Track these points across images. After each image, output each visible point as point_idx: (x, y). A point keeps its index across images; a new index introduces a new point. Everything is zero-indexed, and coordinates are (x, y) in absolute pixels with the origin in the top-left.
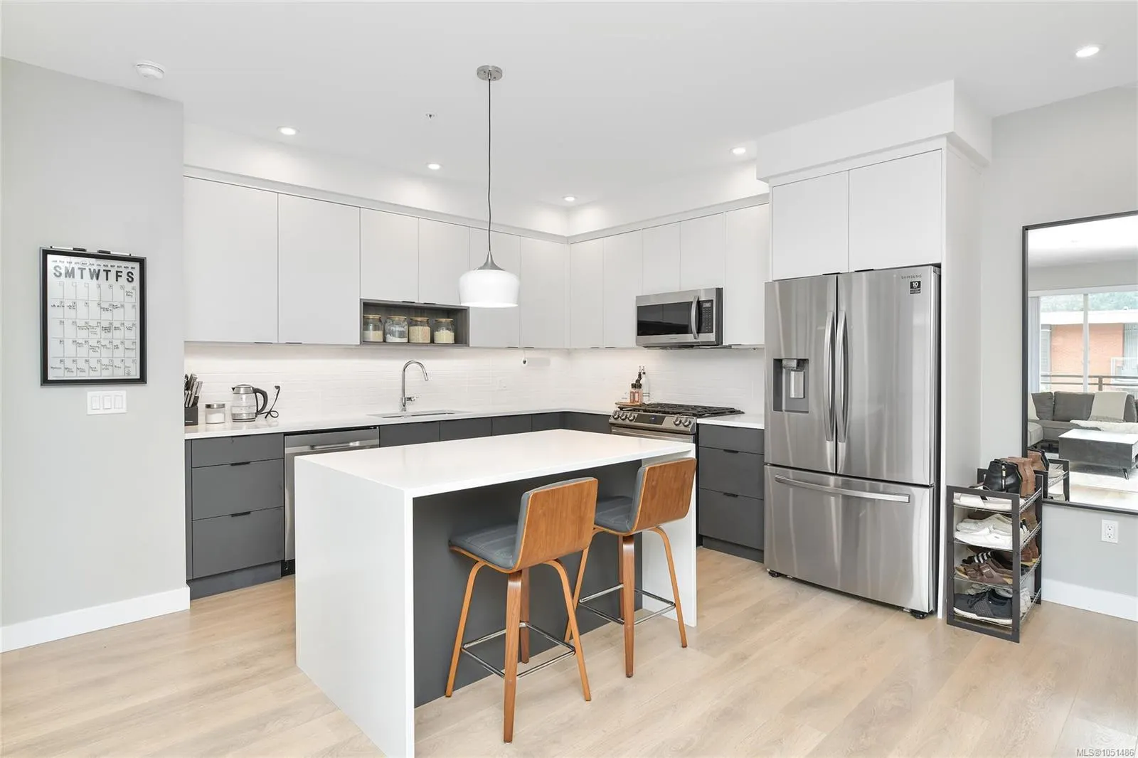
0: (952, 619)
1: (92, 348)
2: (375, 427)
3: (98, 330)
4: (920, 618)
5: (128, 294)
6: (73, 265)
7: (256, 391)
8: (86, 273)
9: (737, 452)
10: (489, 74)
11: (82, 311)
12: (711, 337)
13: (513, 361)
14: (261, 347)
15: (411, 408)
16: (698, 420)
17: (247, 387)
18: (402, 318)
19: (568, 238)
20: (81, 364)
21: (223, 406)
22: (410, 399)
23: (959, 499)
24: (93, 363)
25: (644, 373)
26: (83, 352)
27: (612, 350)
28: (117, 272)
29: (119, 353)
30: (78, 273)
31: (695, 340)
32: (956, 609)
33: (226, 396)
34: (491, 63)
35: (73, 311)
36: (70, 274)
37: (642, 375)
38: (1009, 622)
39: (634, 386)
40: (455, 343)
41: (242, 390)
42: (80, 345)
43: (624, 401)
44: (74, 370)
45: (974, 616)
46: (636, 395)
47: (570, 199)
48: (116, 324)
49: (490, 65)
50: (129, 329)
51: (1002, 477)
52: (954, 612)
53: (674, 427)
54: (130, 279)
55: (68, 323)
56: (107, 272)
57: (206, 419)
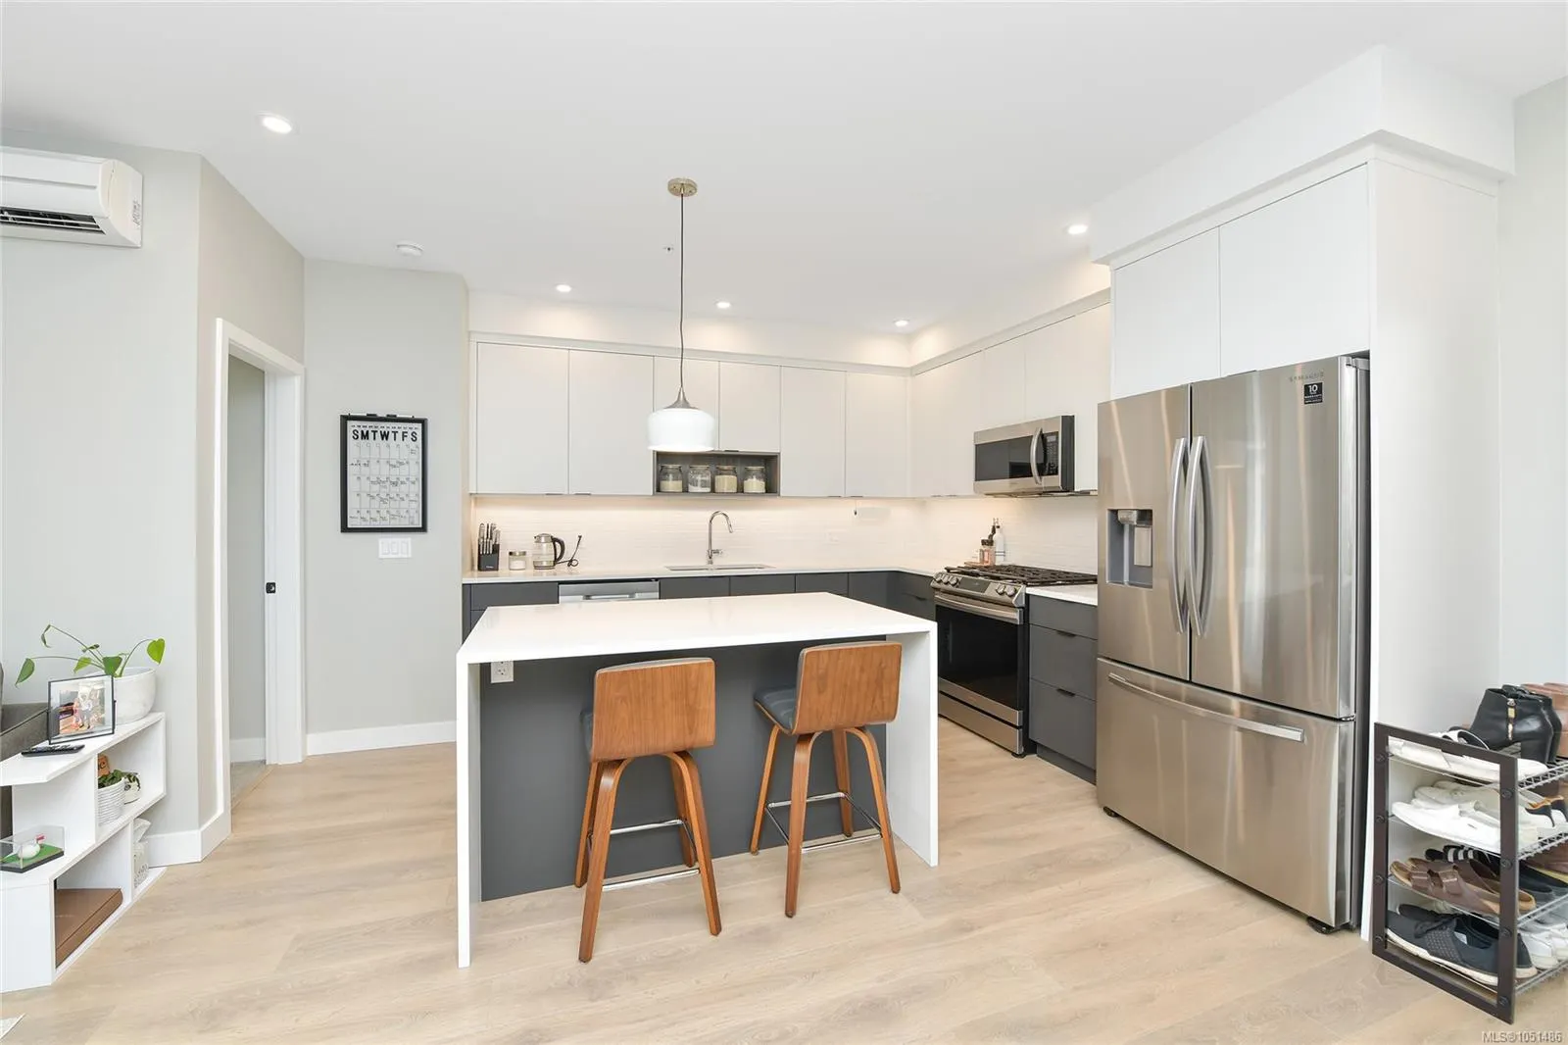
0: (1381, 947)
1: (382, 500)
2: (657, 580)
3: (388, 484)
4: (1323, 932)
5: (412, 452)
6: (367, 429)
7: (554, 540)
8: (378, 435)
9: (1074, 635)
10: (682, 189)
11: (374, 468)
12: (1056, 481)
13: (842, 514)
14: (553, 499)
15: (718, 561)
16: (1028, 589)
17: (547, 536)
18: (705, 467)
19: (912, 368)
20: (374, 514)
21: (524, 553)
22: (717, 552)
23: (1400, 749)
24: (384, 513)
25: (998, 527)
26: (376, 503)
27: (953, 500)
28: (403, 433)
29: (405, 504)
30: (371, 435)
31: (1037, 485)
32: (1390, 933)
33: (529, 546)
34: (683, 175)
35: (367, 469)
36: (365, 436)
37: (997, 530)
38: (1493, 980)
39: (984, 543)
40: (767, 492)
41: (543, 540)
42: (373, 497)
43: (974, 560)
44: (368, 518)
45: (1423, 953)
46: (986, 554)
47: (901, 323)
48: (403, 479)
49: (682, 178)
50: (413, 483)
51: (1508, 720)
52: (1387, 936)
53: (996, 596)
54: (414, 440)
55: (363, 479)
56: (395, 433)
57: (509, 565)
